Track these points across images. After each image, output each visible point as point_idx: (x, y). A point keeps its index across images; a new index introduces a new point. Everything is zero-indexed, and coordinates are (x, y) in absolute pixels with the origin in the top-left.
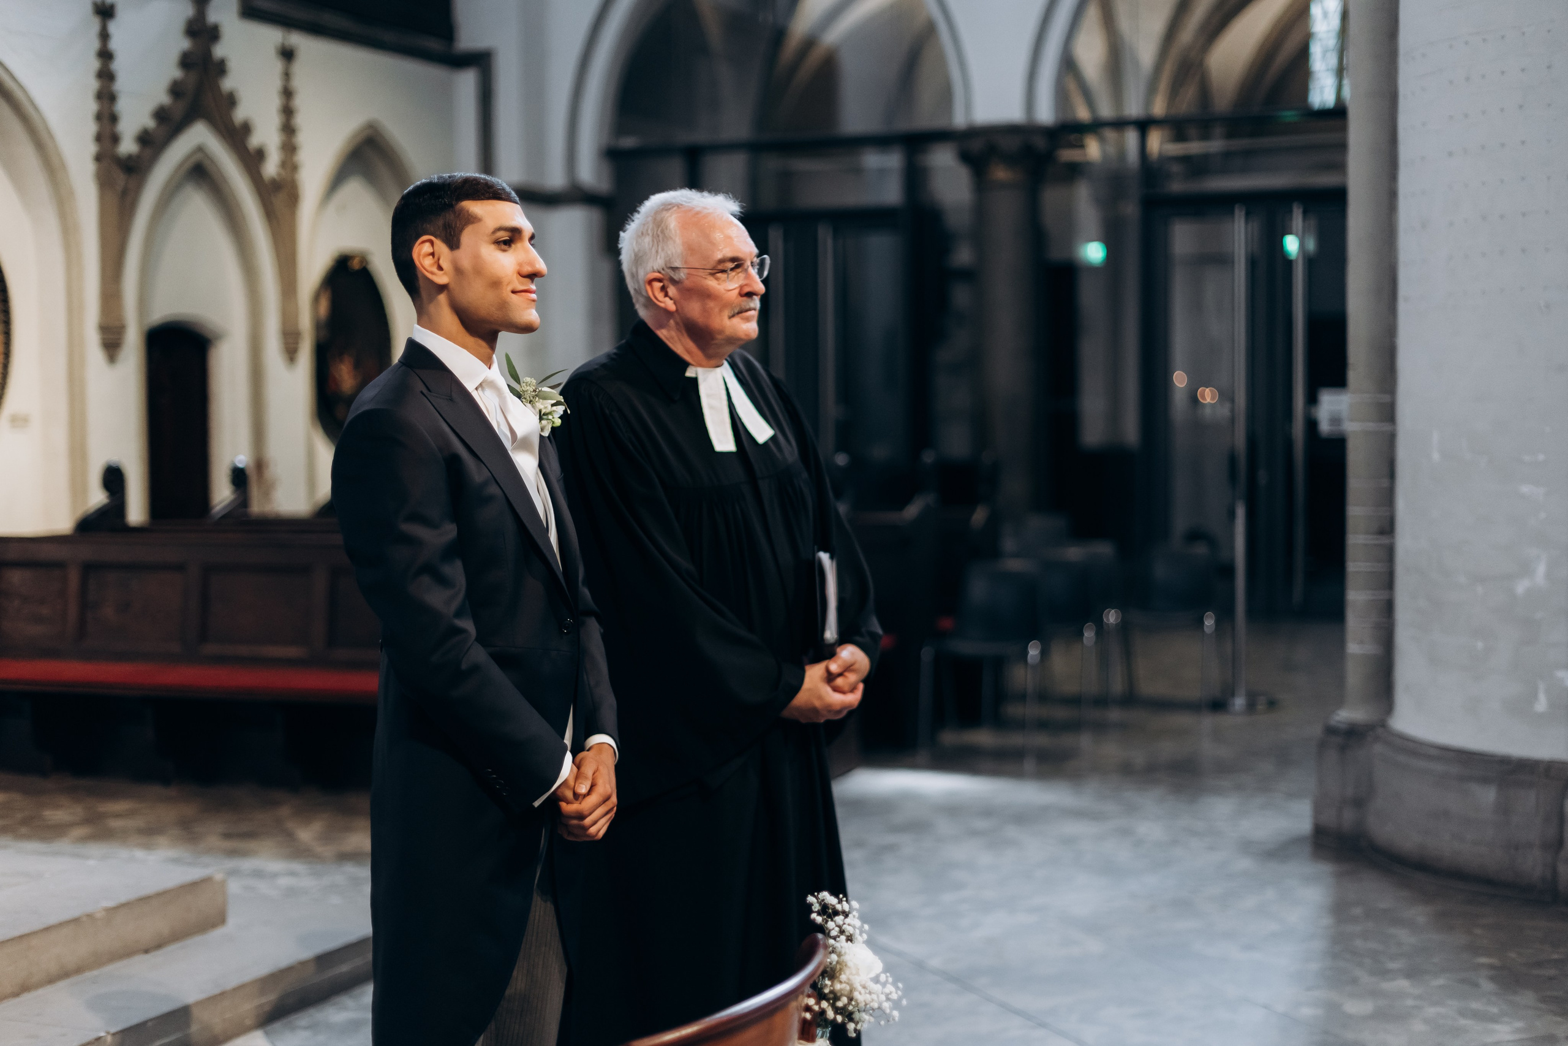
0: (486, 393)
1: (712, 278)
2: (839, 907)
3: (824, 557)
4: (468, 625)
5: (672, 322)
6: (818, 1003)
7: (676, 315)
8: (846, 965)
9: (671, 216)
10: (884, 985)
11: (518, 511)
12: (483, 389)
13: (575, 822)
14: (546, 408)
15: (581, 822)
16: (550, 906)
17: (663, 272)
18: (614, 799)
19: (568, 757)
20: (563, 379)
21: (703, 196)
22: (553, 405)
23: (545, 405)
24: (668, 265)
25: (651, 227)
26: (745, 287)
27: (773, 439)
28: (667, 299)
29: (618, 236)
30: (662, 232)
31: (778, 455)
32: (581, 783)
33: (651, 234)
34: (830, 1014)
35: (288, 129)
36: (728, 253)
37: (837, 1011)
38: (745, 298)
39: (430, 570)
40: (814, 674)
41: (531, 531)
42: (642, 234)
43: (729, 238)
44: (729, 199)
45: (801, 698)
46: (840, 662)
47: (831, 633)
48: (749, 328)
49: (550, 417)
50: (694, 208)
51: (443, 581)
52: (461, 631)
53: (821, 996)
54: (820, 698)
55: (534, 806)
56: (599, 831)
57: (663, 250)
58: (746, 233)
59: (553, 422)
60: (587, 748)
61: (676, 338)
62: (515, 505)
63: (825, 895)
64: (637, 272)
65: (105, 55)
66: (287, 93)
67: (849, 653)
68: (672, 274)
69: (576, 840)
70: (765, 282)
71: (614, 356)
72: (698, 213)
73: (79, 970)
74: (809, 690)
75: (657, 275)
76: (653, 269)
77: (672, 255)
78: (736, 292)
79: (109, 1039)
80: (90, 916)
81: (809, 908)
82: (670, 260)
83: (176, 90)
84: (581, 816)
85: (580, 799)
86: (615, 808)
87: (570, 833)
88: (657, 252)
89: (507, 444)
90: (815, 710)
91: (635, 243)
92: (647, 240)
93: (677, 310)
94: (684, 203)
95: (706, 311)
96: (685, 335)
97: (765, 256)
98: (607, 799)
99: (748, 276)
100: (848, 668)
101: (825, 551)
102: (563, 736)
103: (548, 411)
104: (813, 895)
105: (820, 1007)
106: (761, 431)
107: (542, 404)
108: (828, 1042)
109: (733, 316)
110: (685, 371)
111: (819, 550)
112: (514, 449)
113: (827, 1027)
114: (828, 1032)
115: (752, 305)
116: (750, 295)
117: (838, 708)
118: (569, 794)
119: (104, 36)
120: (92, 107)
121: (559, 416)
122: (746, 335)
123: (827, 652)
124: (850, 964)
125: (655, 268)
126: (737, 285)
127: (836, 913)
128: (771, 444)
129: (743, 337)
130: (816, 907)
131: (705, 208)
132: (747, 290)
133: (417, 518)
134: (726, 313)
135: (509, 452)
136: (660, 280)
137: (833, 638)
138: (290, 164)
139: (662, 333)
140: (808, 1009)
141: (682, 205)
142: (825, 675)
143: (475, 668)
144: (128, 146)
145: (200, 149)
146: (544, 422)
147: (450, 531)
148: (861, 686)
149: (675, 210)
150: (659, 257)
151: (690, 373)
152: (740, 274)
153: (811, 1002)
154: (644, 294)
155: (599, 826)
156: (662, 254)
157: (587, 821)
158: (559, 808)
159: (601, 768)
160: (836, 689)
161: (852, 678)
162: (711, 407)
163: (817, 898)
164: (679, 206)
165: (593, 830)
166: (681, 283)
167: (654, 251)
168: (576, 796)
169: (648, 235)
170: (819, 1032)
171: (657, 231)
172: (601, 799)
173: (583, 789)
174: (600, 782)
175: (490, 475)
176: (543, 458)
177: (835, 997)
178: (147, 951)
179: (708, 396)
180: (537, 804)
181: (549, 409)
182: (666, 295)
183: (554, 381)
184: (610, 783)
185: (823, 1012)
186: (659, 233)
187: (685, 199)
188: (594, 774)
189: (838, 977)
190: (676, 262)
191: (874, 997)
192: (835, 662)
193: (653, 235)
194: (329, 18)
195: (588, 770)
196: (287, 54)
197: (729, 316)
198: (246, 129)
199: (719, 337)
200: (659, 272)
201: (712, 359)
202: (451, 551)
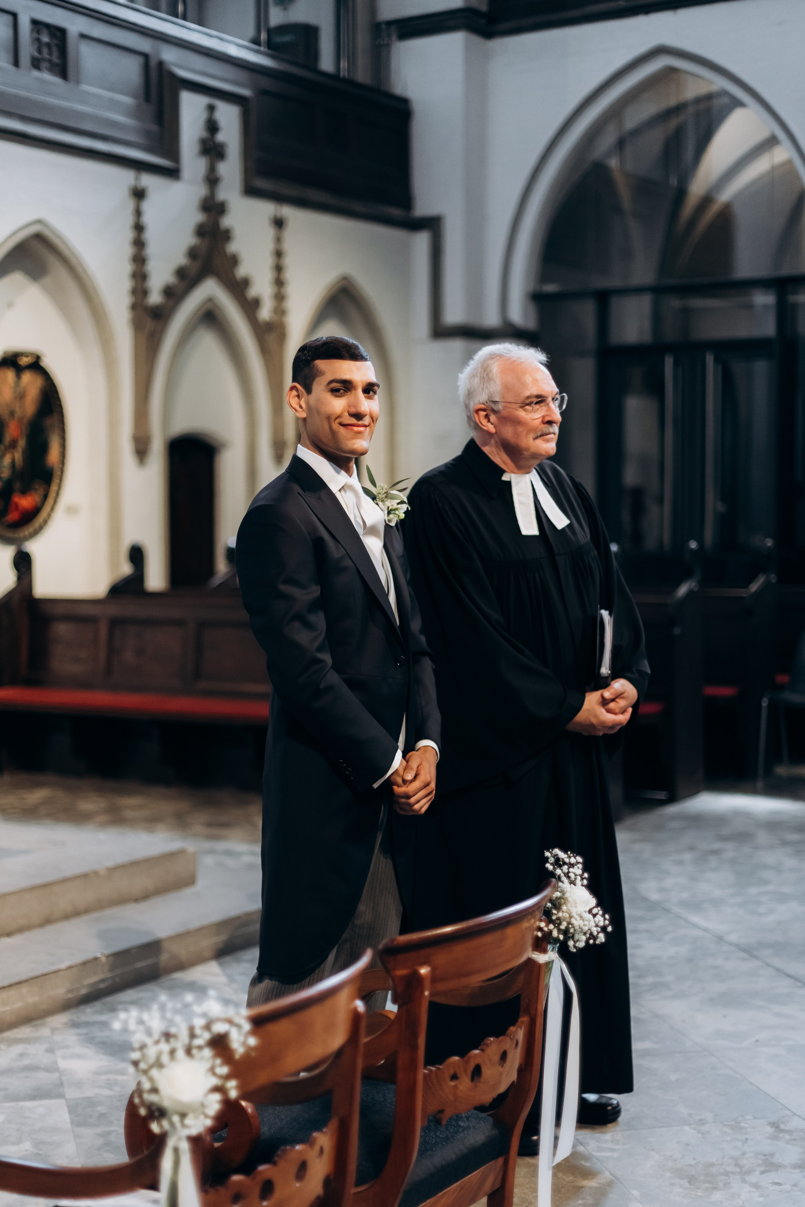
0: (347, 493)
1: (521, 410)
2: (567, 860)
3: (605, 613)
4: (327, 658)
5: (493, 441)
6: (547, 926)
7: (495, 435)
8: (568, 900)
9: (494, 363)
10: (595, 916)
11: (366, 579)
12: (345, 491)
13: (403, 800)
14: (392, 505)
15: (408, 801)
16: (389, 863)
17: (486, 404)
18: (433, 785)
19: (399, 755)
20: (410, 484)
21: (519, 350)
22: (398, 504)
23: (392, 504)
24: (491, 400)
25: (479, 371)
26: (547, 417)
27: (569, 526)
28: (489, 424)
29: (458, 376)
30: (487, 375)
31: (572, 537)
32: (408, 773)
33: (479, 376)
34: (555, 933)
35: (279, 282)
36: (534, 391)
37: (559, 930)
38: (546, 425)
39: (299, 617)
40: (592, 699)
41: (375, 592)
42: (473, 376)
43: (536, 380)
44: (538, 352)
45: (581, 716)
46: (612, 691)
47: (605, 670)
48: (550, 446)
49: (397, 512)
50: (511, 358)
51: (309, 626)
52: (321, 661)
53: (550, 921)
54: (596, 716)
55: (373, 788)
56: (421, 808)
57: (487, 388)
58: (550, 377)
59: (399, 516)
60: (416, 750)
61: (495, 453)
62: (363, 574)
63: (557, 851)
64: (469, 403)
65: (139, 228)
66: (279, 254)
67: (620, 685)
68: (493, 406)
69: (406, 814)
70: (562, 414)
71: (449, 466)
72: (514, 362)
73: (87, 911)
74: (588, 710)
75: (483, 406)
76: (479, 402)
77: (494, 392)
78: (540, 420)
79: (104, 959)
80: (96, 873)
81: (546, 860)
82: (491, 396)
83: (192, 253)
84: (408, 797)
85: (407, 784)
86: (434, 792)
87: (401, 809)
88: (483, 389)
89: (360, 530)
90: (592, 726)
91: (468, 382)
92: (477, 380)
93: (496, 432)
94: (505, 354)
95: (517, 434)
96: (502, 450)
97: (564, 394)
98: (427, 785)
99: (549, 409)
100: (619, 696)
101: (606, 609)
102: (397, 741)
103: (394, 508)
104: (548, 850)
105: (548, 929)
106: (560, 520)
107: (390, 503)
108: (557, 955)
109: (536, 438)
110: (501, 475)
111: (601, 609)
112: (364, 534)
113: (556, 944)
114: (557, 947)
115: (551, 430)
116: (550, 423)
117: (610, 724)
118: (399, 780)
119: (138, 213)
120: (128, 268)
121: (404, 512)
122: (546, 452)
123: (603, 683)
124: (570, 899)
125: (481, 401)
126: (540, 416)
127: (565, 863)
128: (567, 530)
129: (544, 453)
130: (552, 860)
131: (519, 358)
132: (548, 419)
133: (291, 581)
134: (531, 436)
135: (361, 537)
136: (484, 410)
137: (608, 673)
138: (280, 311)
139: (486, 449)
140: (540, 929)
141: (502, 355)
142: (601, 700)
143: (330, 688)
144: (155, 298)
145: (210, 300)
146: (391, 516)
147: (315, 591)
148: (630, 710)
149: (498, 359)
150: (484, 393)
151: (505, 478)
152: (543, 408)
153: (543, 925)
154: (473, 420)
155: (422, 805)
156: (487, 391)
157: (412, 800)
158: (392, 790)
159: (424, 763)
160: (609, 711)
161: (622, 703)
162: (521, 503)
163: (551, 853)
164: (501, 356)
165: (417, 807)
166: (500, 413)
167: (480, 389)
168: (405, 782)
169: (477, 376)
170: (550, 947)
171: (484, 374)
172: (423, 784)
173: (409, 777)
174: (422, 773)
175: (345, 552)
176: (387, 541)
177: (559, 921)
178: (136, 900)
179: (519, 494)
180: (376, 786)
181: (395, 506)
182: (489, 421)
183: (401, 486)
184: (430, 774)
185: (551, 932)
186: (485, 375)
187: (505, 351)
188: (418, 767)
189: (561, 909)
190: (496, 397)
191: (586, 923)
192: (608, 691)
193: (481, 377)
194: (312, 194)
195: (414, 764)
196: (279, 223)
197: (533, 438)
198: (246, 283)
199: (525, 453)
200: (484, 404)
201: (523, 469)
202: (315, 606)
